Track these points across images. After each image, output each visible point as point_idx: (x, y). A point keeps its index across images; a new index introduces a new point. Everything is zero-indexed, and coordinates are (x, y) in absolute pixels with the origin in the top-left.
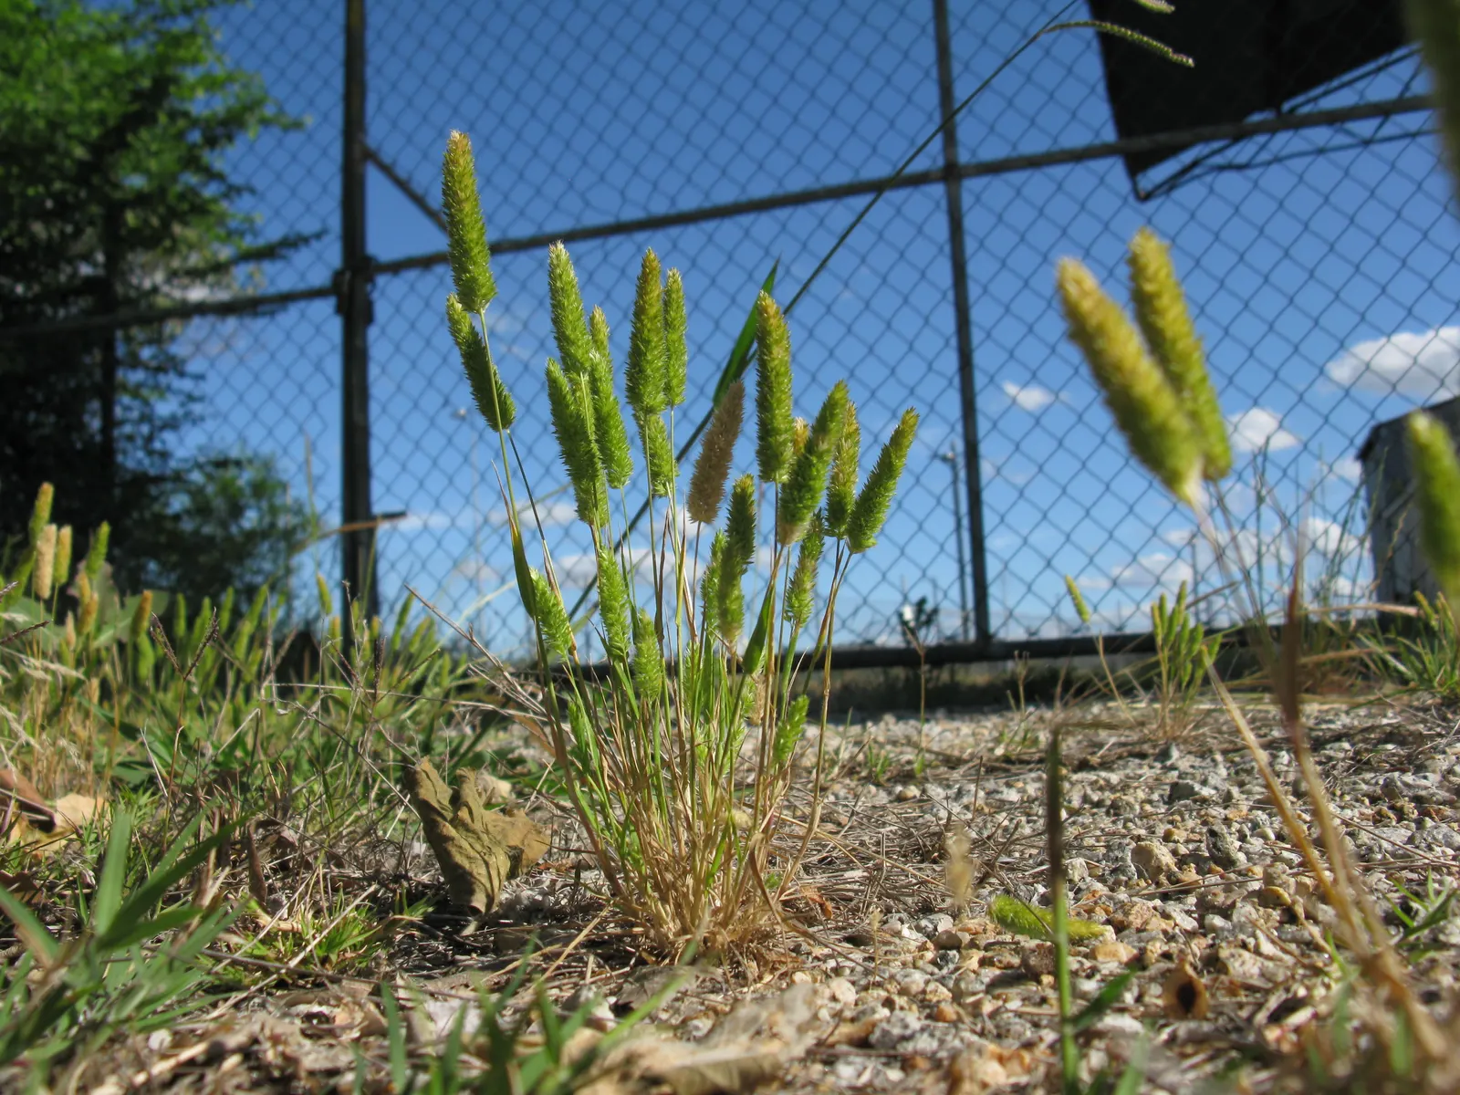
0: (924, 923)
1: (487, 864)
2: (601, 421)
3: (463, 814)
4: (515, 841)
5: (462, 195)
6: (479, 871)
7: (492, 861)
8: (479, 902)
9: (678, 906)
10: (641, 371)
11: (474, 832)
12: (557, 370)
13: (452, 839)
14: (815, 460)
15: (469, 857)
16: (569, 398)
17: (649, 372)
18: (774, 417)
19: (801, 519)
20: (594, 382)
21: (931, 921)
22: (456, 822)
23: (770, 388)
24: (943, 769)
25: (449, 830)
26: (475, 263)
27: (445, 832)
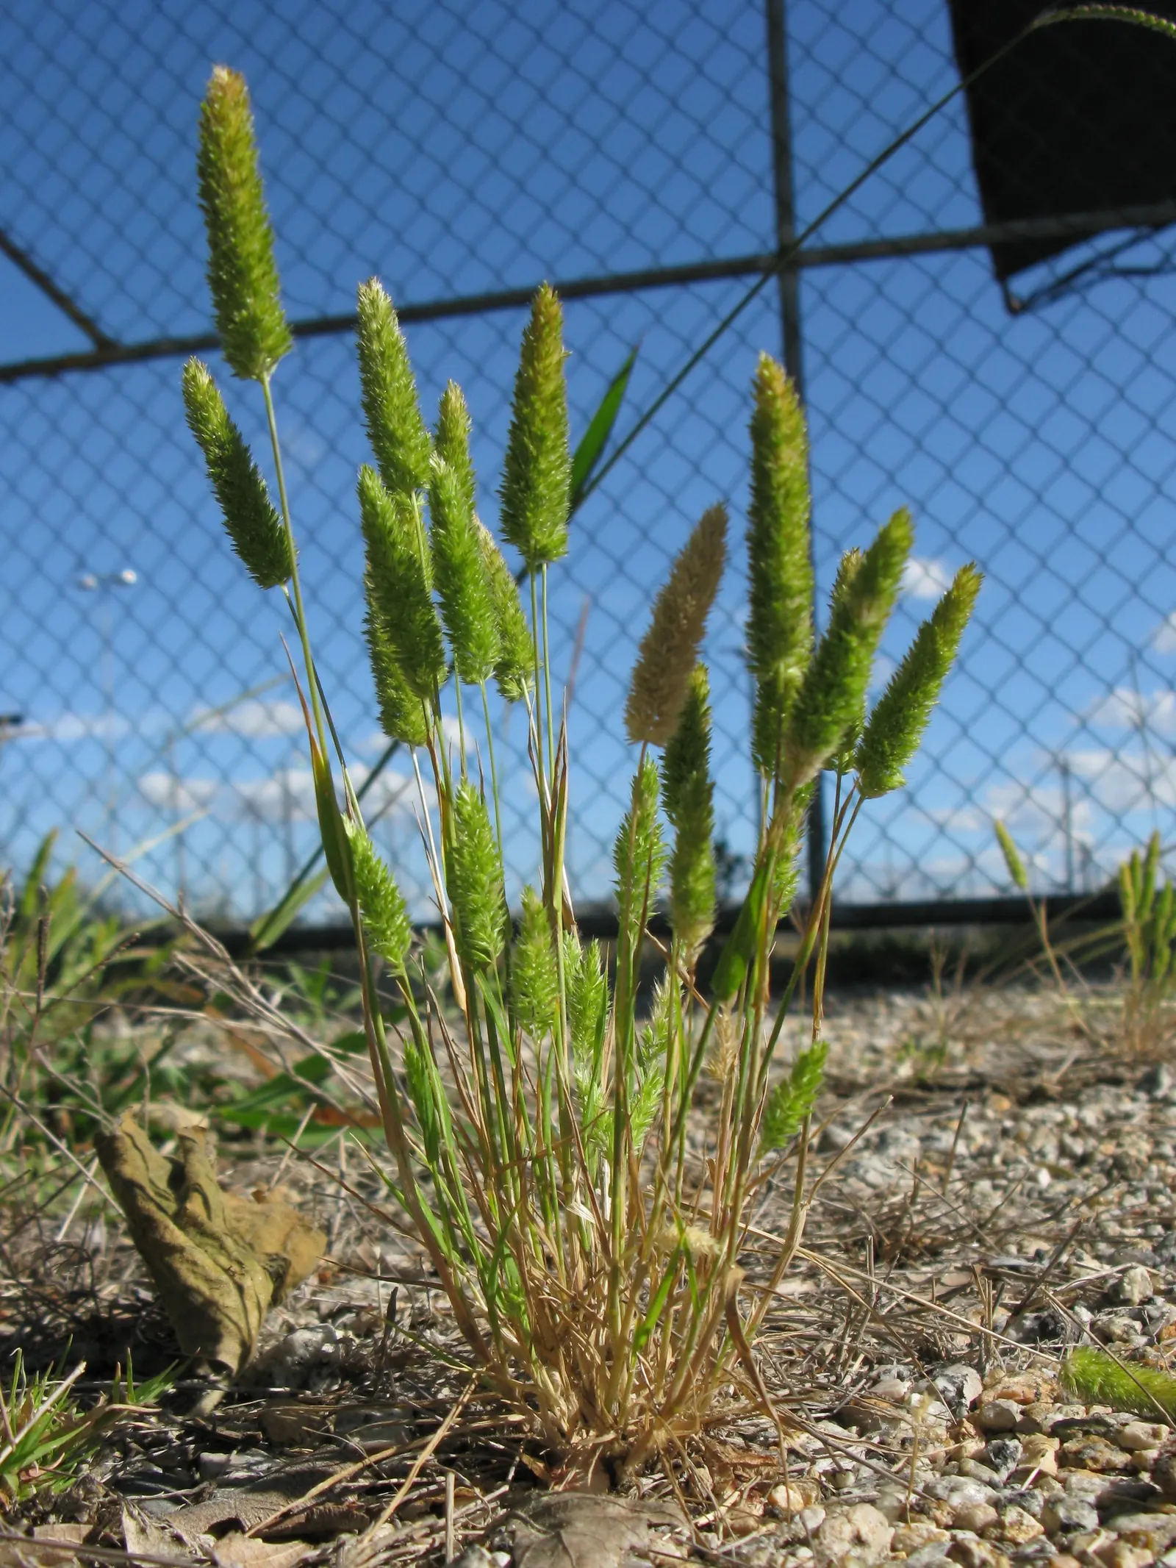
0: (941, 1383)
1: (240, 1289)
2: (448, 570)
3: (195, 1205)
4: (272, 1246)
5: (234, 176)
6: (229, 1300)
7: (247, 1283)
8: (229, 1353)
9: (573, 1370)
10: (529, 487)
11: (213, 1236)
12: (375, 484)
13: (181, 1250)
14: (854, 641)
15: (208, 1280)
16: (397, 535)
17: (542, 489)
18: (781, 566)
19: (827, 742)
20: (437, 505)
21: (951, 1380)
22: (183, 1219)
23: (776, 518)
24: (830, 1098)
25: (176, 1235)
26: (256, 294)
27: (168, 1238)
